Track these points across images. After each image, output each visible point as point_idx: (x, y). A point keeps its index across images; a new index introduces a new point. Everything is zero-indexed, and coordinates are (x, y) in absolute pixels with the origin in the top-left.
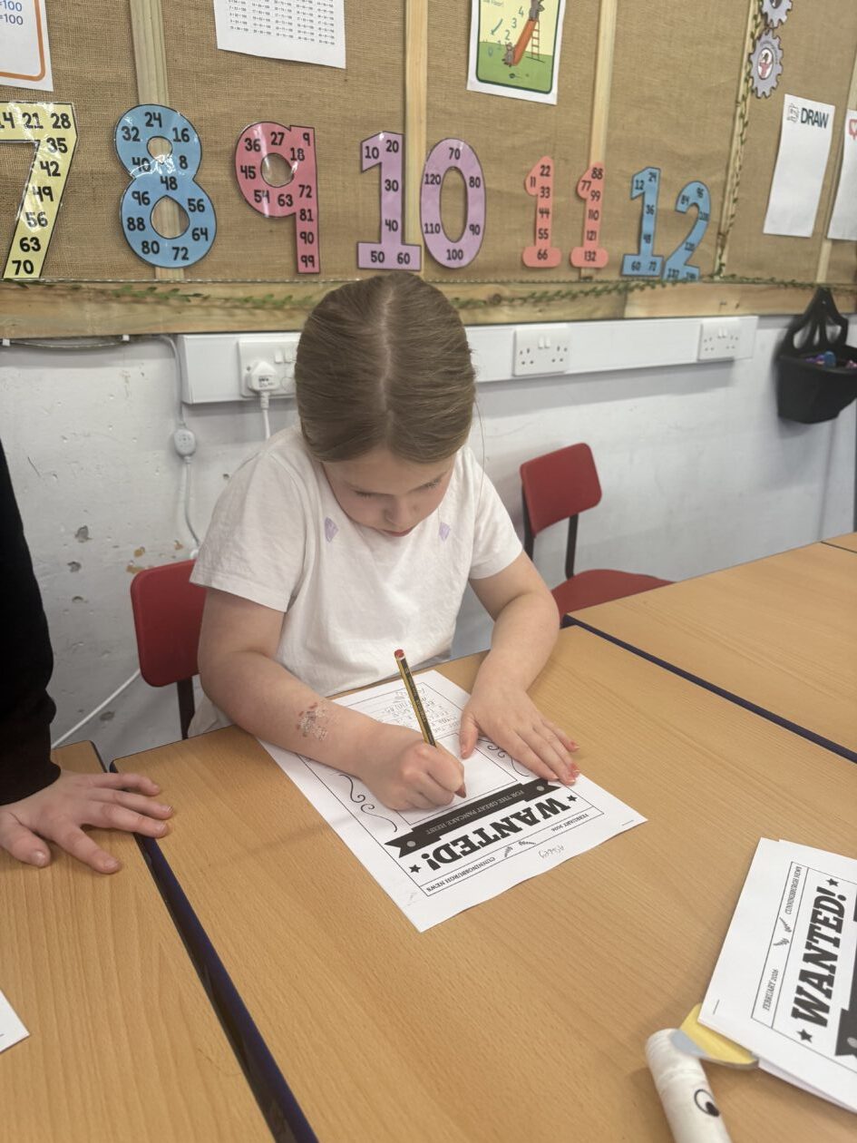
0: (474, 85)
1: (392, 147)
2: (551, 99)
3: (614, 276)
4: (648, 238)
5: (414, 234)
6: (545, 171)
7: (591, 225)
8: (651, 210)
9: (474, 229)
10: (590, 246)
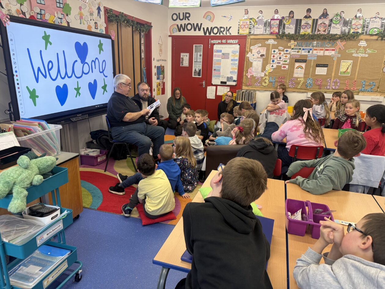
0: (339, 74)
1: (330, 80)
2: (349, 75)
3: (358, 91)
4: (363, 87)
5: (331, 86)
6: (348, 81)
7: (354, 86)
8: (364, 84)
9: (338, 86)
10: (354, 88)
